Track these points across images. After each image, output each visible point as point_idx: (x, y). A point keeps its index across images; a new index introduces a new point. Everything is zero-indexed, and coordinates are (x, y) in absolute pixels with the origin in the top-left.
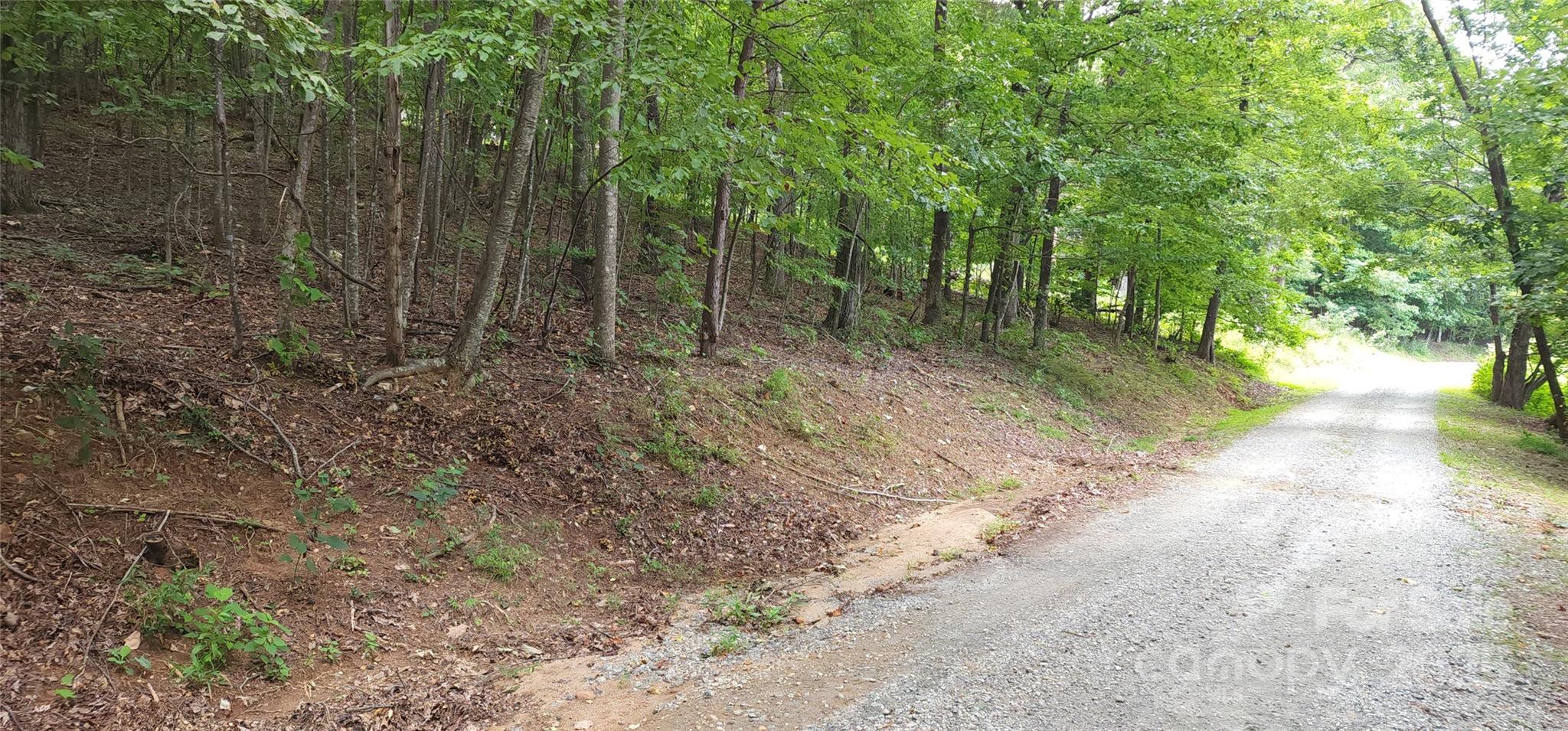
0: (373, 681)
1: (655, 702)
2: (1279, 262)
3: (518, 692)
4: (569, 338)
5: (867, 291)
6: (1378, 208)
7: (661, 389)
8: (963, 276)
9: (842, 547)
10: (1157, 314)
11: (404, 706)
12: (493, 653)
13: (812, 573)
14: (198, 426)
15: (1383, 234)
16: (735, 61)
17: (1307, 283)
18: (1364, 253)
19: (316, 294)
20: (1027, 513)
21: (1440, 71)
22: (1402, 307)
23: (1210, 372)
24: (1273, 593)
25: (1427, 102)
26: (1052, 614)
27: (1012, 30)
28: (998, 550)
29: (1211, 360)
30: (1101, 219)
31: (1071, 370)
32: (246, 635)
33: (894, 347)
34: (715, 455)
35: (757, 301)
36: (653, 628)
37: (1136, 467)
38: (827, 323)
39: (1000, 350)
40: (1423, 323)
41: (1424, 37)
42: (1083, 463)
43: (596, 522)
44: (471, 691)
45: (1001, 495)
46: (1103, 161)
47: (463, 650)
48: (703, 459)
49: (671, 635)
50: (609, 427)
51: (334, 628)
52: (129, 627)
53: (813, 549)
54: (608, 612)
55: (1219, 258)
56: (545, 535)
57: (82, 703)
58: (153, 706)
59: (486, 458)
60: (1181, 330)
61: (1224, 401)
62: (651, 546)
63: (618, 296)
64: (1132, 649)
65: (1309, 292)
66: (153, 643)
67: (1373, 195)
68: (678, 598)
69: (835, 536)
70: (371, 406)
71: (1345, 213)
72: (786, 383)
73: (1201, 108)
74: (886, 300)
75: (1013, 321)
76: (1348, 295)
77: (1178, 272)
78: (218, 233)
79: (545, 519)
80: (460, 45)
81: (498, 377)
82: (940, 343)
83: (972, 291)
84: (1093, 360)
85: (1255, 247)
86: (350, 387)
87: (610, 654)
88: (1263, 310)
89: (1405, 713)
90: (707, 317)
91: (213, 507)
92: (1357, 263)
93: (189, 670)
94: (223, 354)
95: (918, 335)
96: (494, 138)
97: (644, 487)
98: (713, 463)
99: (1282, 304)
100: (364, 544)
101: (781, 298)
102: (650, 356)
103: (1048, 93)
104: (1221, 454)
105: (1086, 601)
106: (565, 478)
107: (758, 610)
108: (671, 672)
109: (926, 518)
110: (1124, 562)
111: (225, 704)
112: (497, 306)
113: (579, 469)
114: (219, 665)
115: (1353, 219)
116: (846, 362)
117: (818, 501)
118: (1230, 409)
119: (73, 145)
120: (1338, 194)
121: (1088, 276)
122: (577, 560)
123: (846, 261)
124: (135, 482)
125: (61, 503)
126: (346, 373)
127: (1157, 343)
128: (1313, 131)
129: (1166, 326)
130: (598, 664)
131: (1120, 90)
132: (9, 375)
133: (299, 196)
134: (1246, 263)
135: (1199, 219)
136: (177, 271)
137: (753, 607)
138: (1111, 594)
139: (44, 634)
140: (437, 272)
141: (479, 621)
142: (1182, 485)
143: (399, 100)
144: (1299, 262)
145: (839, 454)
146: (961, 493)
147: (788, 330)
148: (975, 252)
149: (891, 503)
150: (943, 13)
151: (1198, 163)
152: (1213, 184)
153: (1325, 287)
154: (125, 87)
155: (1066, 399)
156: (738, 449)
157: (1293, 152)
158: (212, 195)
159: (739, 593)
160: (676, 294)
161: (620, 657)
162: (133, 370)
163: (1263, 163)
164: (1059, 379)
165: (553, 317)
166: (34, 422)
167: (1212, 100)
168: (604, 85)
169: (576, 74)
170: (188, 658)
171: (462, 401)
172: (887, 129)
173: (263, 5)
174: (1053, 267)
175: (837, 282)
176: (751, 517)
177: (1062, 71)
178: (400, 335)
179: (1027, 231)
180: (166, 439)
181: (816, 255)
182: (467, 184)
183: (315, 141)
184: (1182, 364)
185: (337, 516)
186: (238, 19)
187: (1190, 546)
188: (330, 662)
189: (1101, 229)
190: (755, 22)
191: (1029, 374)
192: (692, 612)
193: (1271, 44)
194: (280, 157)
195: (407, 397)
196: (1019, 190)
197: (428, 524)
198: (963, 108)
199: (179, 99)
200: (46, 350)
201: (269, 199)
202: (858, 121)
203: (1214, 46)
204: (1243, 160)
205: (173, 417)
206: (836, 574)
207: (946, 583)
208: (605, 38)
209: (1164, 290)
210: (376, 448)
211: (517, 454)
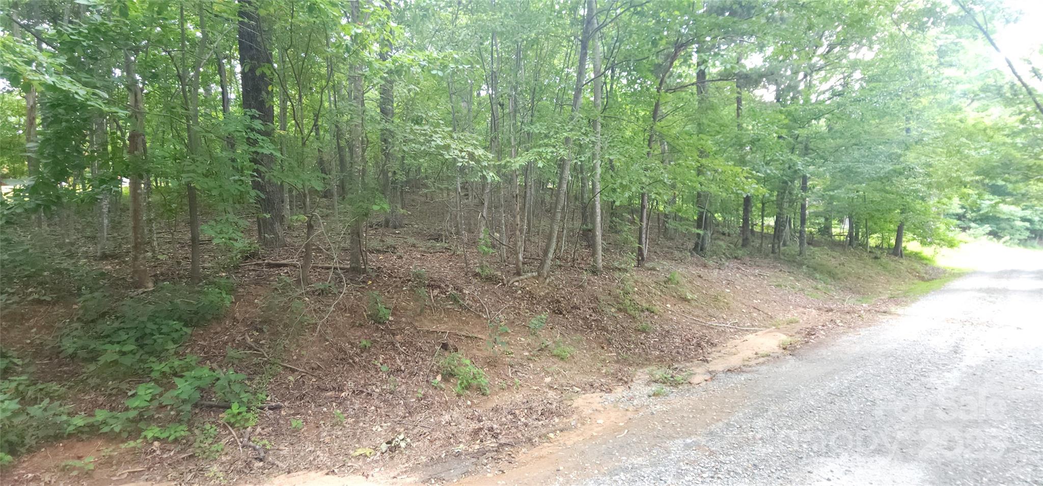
0: (519, 397)
1: (630, 415)
2: (939, 205)
3: (573, 406)
4: (583, 262)
5: (713, 234)
6: (997, 174)
7: (622, 281)
8: (761, 224)
9: (710, 350)
10: (867, 235)
11: (530, 408)
12: (561, 390)
13: (696, 362)
14: (456, 301)
15: (1002, 186)
16: (647, 143)
17: (957, 215)
18: (991, 197)
19: (491, 250)
20: (804, 335)
21: (1026, 101)
22: (1019, 223)
23: (902, 263)
24: (953, 378)
25: (1021, 117)
26: (821, 384)
27: (777, 112)
28: (789, 352)
29: (902, 256)
30: (831, 193)
31: (821, 265)
32: (475, 378)
33: (728, 258)
34: (647, 310)
35: (662, 240)
36: (626, 382)
37: (862, 312)
38: (695, 249)
39: (782, 257)
40: (1032, 231)
41: (1015, 85)
42: (832, 310)
43: (599, 338)
44: (555, 404)
45: (789, 326)
46: (830, 165)
47: (551, 388)
48: (643, 311)
49: (634, 386)
50: (601, 297)
51: (504, 376)
52: (438, 372)
53: (696, 351)
54: (606, 375)
55: (902, 207)
56: (579, 343)
57: (425, 399)
58: (446, 402)
59: (554, 311)
60: (882, 243)
61: (912, 277)
62: (622, 348)
63: (602, 243)
64: (869, 403)
65: (959, 219)
66: (445, 379)
67: (993, 168)
68: (636, 370)
69: (706, 345)
70: (511, 291)
71: (977, 178)
72: (677, 277)
73: (884, 134)
74: (723, 237)
75: (788, 243)
76: (983, 219)
77: (877, 215)
78: (458, 230)
79: (578, 336)
80: (540, 154)
81: (557, 279)
82: (751, 255)
83: (765, 231)
84: (833, 260)
85: (923, 199)
86: (504, 285)
87: (608, 392)
88: (931, 230)
89: (1038, 443)
90: (640, 249)
91: (461, 330)
92: (988, 202)
93: (457, 390)
94: (463, 275)
95: (740, 253)
96: (550, 186)
97: (618, 323)
98: (647, 313)
99: (943, 227)
100: (512, 345)
101: (672, 239)
102: (617, 268)
103: (797, 138)
104: (913, 304)
105: (840, 378)
106: (585, 319)
107: (672, 377)
108: (635, 402)
109: (750, 337)
110: (861, 360)
111: (469, 403)
112: (555, 250)
113: (591, 315)
114: (467, 388)
115: (982, 181)
116: (705, 266)
117: (697, 331)
118: (916, 281)
119: (414, 204)
120: (971, 169)
121: (826, 219)
122: (592, 353)
123: (702, 221)
124: (437, 321)
125: (416, 328)
126: (503, 280)
127: (869, 250)
128: (952, 138)
129: (873, 241)
130: (604, 397)
131: (836, 132)
132: (399, 284)
133: (485, 215)
134: (918, 207)
135: (888, 188)
136: (446, 245)
137: (670, 376)
138: (855, 375)
139: (412, 374)
140: (532, 239)
141: (556, 376)
142: (890, 321)
143: (517, 176)
144: (951, 204)
145: (705, 308)
146: (767, 325)
147: (677, 254)
148: (765, 213)
149: (732, 330)
150: (740, 109)
151: (884, 161)
152: (895, 171)
153: (968, 216)
154: (429, 182)
155: (820, 279)
156: (658, 307)
157: (941, 150)
158: (456, 217)
159: (663, 369)
160: (626, 241)
161: (613, 394)
162: (435, 281)
163: (923, 157)
164: (815, 269)
165: (576, 254)
166: (407, 300)
167: (889, 130)
168: (594, 162)
169: (583, 159)
170: (456, 385)
171: (544, 289)
172: (719, 163)
173: (474, 150)
174: (807, 217)
175: (699, 231)
176: (665, 336)
177: (804, 127)
178: (520, 264)
179: (792, 201)
180: (446, 305)
181: (687, 220)
182: (542, 204)
183: (489, 194)
184: (884, 259)
185: (502, 334)
186: (466, 157)
187: (899, 352)
188: (503, 389)
189: (832, 197)
190: (654, 126)
191: (799, 268)
192: (643, 377)
193: (922, 99)
194: (477, 201)
195: (524, 288)
196: (786, 183)
197: (534, 337)
198: (754, 149)
199: (445, 185)
200: (409, 275)
201: (475, 217)
202: (704, 161)
203: (887, 105)
204: (911, 157)
205: (448, 298)
206: (708, 362)
207: (763, 368)
208: (594, 143)
209: (870, 224)
210: (515, 308)
211: (566, 310)
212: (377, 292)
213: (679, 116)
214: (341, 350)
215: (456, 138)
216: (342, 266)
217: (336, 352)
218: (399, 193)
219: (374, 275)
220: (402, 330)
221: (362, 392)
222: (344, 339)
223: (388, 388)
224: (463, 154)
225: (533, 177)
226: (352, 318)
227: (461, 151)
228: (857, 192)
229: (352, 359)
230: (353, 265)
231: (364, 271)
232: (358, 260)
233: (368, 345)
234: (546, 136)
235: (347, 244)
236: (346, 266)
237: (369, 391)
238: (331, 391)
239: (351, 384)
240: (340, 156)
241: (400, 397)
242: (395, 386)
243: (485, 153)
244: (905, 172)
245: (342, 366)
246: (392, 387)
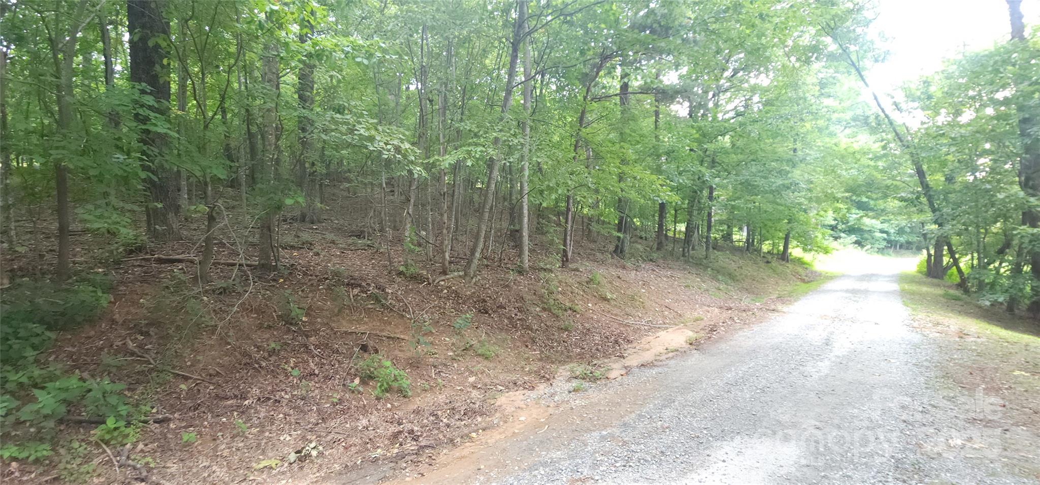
0: (442, 398)
1: (551, 410)
2: (818, 217)
3: (496, 404)
4: (509, 262)
5: (631, 238)
6: (862, 192)
7: (547, 282)
8: (673, 229)
9: (626, 347)
10: (761, 242)
11: (453, 409)
12: (485, 389)
13: (613, 358)
14: (377, 300)
15: (866, 202)
16: (573, 148)
17: (831, 226)
18: (857, 211)
19: (417, 249)
20: (707, 331)
21: (888, 130)
22: (878, 235)
23: (788, 267)
24: (824, 366)
25: (883, 143)
26: (720, 375)
27: (689, 127)
28: (694, 347)
29: (788, 261)
30: (733, 203)
31: (723, 268)
32: (396, 380)
33: (644, 261)
34: (570, 309)
35: (585, 242)
36: (548, 380)
37: (755, 310)
38: (615, 251)
39: (691, 260)
40: (889, 242)
41: (879, 116)
42: (731, 309)
43: (523, 336)
44: (478, 403)
45: (695, 323)
46: (732, 178)
47: (475, 387)
48: (566, 310)
49: (555, 382)
50: (527, 297)
51: (426, 377)
52: (356, 375)
53: (614, 348)
54: (530, 373)
55: (789, 217)
56: (504, 342)
57: (340, 404)
58: (364, 406)
59: (480, 311)
60: (773, 249)
61: (795, 280)
62: (546, 346)
63: (529, 244)
64: (758, 391)
65: (832, 230)
66: (363, 382)
67: (859, 186)
68: (558, 368)
69: (622, 342)
70: (437, 291)
71: (847, 195)
72: (599, 278)
73: (776, 153)
74: (640, 241)
75: (696, 248)
76: (851, 231)
77: (770, 224)
78: (383, 227)
79: (503, 334)
80: (469, 153)
81: (483, 279)
82: (664, 258)
83: (677, 236)
84: (733, 263)
85: (805, 211)
86: (430, 284)
87: (531, 390)
88: (811, 238)
90: (565, 251)
91: (382, 331)
92: (855, 216)
93: (376, 392)
94: (385, 273)
95: (655, 255)
96: (479, 185)
97: (542, 322)
98: (569, 312)
99: (820, 236)
100: (437, 345)
101: (595, 241)
102: (542, 268)
103: (706, 151)
105: (736, 370)
106: (510, 318)
107: (591, 373)
108: (556, 398)
109: (662, 334)
110: (753, 353)
111: (389, 406)
112: (482, 250)
113: (516, 315)
114: (387, 391)
115: (851, 197)
116: (624, 268)
117: (615, 328)
118: (798, 283)
119: (334, 198)
120: (843, 187)
121: (729, 227)
122: (516, 352)
123: (622, 225)
124: (357, 321)
125: (332, 329)
126: (428, 279)
127: (762, 255)
128: (829, 159)
129: (766, 247)
130: (527, 394)
131: (738, 148)
132: (315, 283)
133: (411, 213)
134: (802, 218)
135: (778, 200)
136: (369, 242)
137: (589, 372)
138: (747, 367)
139: (327, 378)
140: (460, 238)
141: (480, 376)
142: (778, 318)
143: (445, 174)
144: (827, 216)
145: (623, 307)
146: (677, 323)
147: (599, 255)
148: (678, 219)
149: (646, 328)
150: (658, 121)
151: (776, 177)
152: (783, 185)
153: (839, 227)
154: (351, 176)
155: (722, 281)
156: (580, 306)
157: (820, 169)
158: (381, 214)
159: (583, 366)
160: (552, 243)
161: (535, 392)
162: (355, 280)
163: (806, 174)
164: (718, 272)
165: (504, 254)
166: (323, 299)
167: (780, 150)
168: (523, 163)
169: (511, 160)
170: (376, 388)
171: (470, 288)
172: (638, 171)
173: (400, 144)
174: (713, 224)
175: (619, 234)
176: (586, 334)
177: (711, 142)
178: (447, 263)
179: (700, 209)
180: (367, 305)
181: (609, 223)
182: (470, 203)
183: (416, 191)
184: (774, 264)
185: (426, 334)
186: (392, 150)
187: (783, 345)
188: (426, 390)
189: (733, 207)
190: (580, 133)
191: (704, 271)
192: (564, 373)
193: (806, 124)
194: (403, 197)
195: (450, 287)
196: (696, 192)
197: (459, 337)
198: (669, 160)
199: (369, 179)
200: (327, 273)
201: (400, 214)
202: (625, 168)
203: (779, 127)
204: (797, 174)
205: (369, 297)
206: (624, 358)
207: (672, 362)
208: (522, 145)
209: (763, 232)
210: (440, 307)
211: (492, 309)
212: (289, 291)
213: (603, 124)
214: (246, 354)
215: (381, 130)
216: (249, 262)
217: (239, 356)
218: (317, 186)
219: (286, 272)
220: (316, 332)
221: (269, 399)
222: (249, 342)
223: (299, 393)
224: (389, 147)
225: (462, 175)
226: (259, 319)
227: (386, 144)
228: (754, 203)
229: (258, 363)
230: (263, 262)
231: (275, 268)
232: (268, 257)
233: (278, 348)
234: (476, 135)
235: (256, 239)
236: (254, 263)
237: (277, 398)
238: (232, 399)
239: (256, 391)
240: (250, 142)
241: (313, 403)
242: (307, 392)
243: (412, 148)
244: (792, 186)
245: (245, 371)
246: (304, 392)
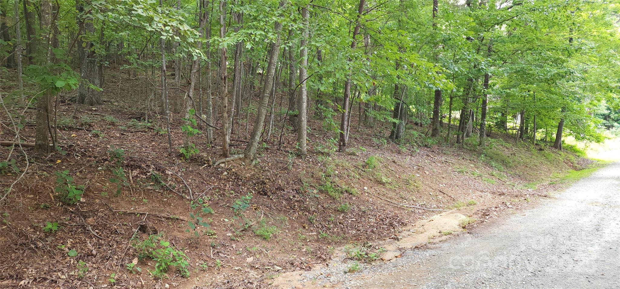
0: (220, 278)
2: (591, 106)
3: (273, 285)
4: (289, 145)
5: (407, 124)
7: (324, 165)
8: (448, 116)
9: (400, 229)
10: (535, 129)
12: (263, 269)
13: (388, 240)
14: (157, 181)
16: (351, 35)
17: (604, 115)
19: (196, 131)
20: (480, 215)
23: (560, 155)
24: (595, 251)
26: (493, 259)
27: (466, 15)
28: (468, 231)
29: (560, 149)
30: (508, 91)
31: (497, 155)
32: (174, 260)
33: (419, 146)
34: (346, 191)
35: (362, 129)
36: (324, 260)
37: (528, 196)
38: (391, 137)
39: (465, 146)
42: (503, 194)
43: (301, 217)
44: (255, 283)
45: (468, 208)
46: (507, 67)
47: (252, 267)
48: (342, 193)
49: (332, 263)
50: (305, 180)
51: (205, 258)
52: (134, 256)
53: (388, 230)
54: (306, 253)
55: (563, 106)
56: (282, 223)
57: (118, 284)
58: (142, 286)
59: (259, 192)
60: (546, 137)
61: (567, 167)
62: (323, 227)
63: (308, 128)
64: (530, 275)
65: (605, 119)
66: (142, 263)
68: (334, 248)
69: (397, 224)
70: (217, 173)
72: (375, 162)
73: (552, 42)
74: (415, 127)
75: (470, 134)
77: (543, 112)
78: (163, 110)
79: (282, 216)
80: (248, 36)
81: (263, 161)
82: (439, 144)
83: (452, 123)
84: (506, 150)
85: (579, 100)
86: (210, 166)
87: (308, 270)
88: (584, 127)
90: (342, 135)
91: (162, 211)
93: (155, 273)
94: (166, 155)
95: (430, 141)
96: (260, 71)
97: (319, 204)
98: (346, 194)
99: (592, 125)
100: (216, 226)
101: (371, 127)
102: (320, 152)
103: (482, 40)
104: (567, 190)
105: (508, 253)
106: (288, 200)
107: (366, 254)
108: (332, 279)
109: (436, 217)
110: (525, 237)
111: (167, 286)
112: (262, 134)
113: (294, 196)
114: (165, 271)
116: (399, 153)
117: (389, 210)
118: (570, 170)
119: (114, 80)
121: (503, 115)
122: (294, 232)
123: (398, 112)
124: (136, 202)
125: (111, 210)
126: (208, 161)
127: (535, 142)
128: (603, 50)
129: (539, 135)
130: (303, 275)
131: (514, 36)
132: (94, 164)
133: (191, 96)
134: (575, 107)
135: (553, 89)
136: (149, 124)
137: (364, 253)
138: (519, 250)
139: (105, 258)
140: (240, 122)
141: (258, 256)
142: (549, 204)
143: (226, 58)
144: (600, 106)
145: (398, 191)
146: (450, 207)
147: (375, 140)
148: (453, 106)
149: (420, 211)
150: (436, 10)
151: (551, 65)
152: (558, 74)
153: (612, 116)
154: (131, 59)
155: (495, 167)
156: (356, 189)
157: (595, 59)
158: (161, 96)
159: (358, 247)
160: (330, 126)
161: (312, 272)
162: (135, 161)
163: (581, 64)
164: (491, 158)
165: (283, 138)
166: (102, 181)
167: (557, 39)
168: (302, 48)
169: (291, 44)
170: (154, 268)
171: (250, 171)
172: (414, 58)
173: (179, 26)
174: (487, 111)
175: (395, 120)
176: (362, 216)
177: (488, 31)
178: (227, 147)
179: (475, 97)
180: (146, 186)
181: (385, 110)
182: (251, 88)
183: (196, 75)
184: (547, 151)
185: (205, 215)
186: (171, 31)
187: (555, 230)
188: (204, 271)
189: (508, 95)
190: (359, 19)
191: (478, 157)
192: (340, 254)
193: (582, 14)
194: (184, 81)
195: (230, 169)
196: (471, 80)
197: (238, 218)
198: (446, 48)
199: (150, 62)
200: (106, 154)
201: (181, 98)
202: (404, 56)
203: (556, 16)
204: (572, 63)
205: (149, 178)
206: (398, 240)
207: (445, 245)
208: (302, 30)
209: (537, 120)
210: (219, 189)
211: (271, 191)
212: (66, 172)
213: (382, 12)
214: (21, 234)
215: (160, 11)
216: (25, 143)
217: (15, 237)
218: (97, 68)
219: (64, 153)
220: (94, 212)
221: (45, 279)
222: (25, 222)
223: (76, 274)
224: (167, 28)
225: (243, 59)
226: (36, 200)
227: (165, 25)
228: (529, 91)
229: (35, 244)
230: (40, 142)
231: (53, 149)
232: (45, 138)
233: (55, 228)
234: (255, 19)
235: (33, 120)
236: (31, 144)
237: (54, 278)
238: (8, 279)
239: (32, 271)
240: (27, 22)
241: (90, 283)
242: (84, 272)
243: (191, 30)
244: (568, 75)
245: (21, 252)
246: (81, 273)
